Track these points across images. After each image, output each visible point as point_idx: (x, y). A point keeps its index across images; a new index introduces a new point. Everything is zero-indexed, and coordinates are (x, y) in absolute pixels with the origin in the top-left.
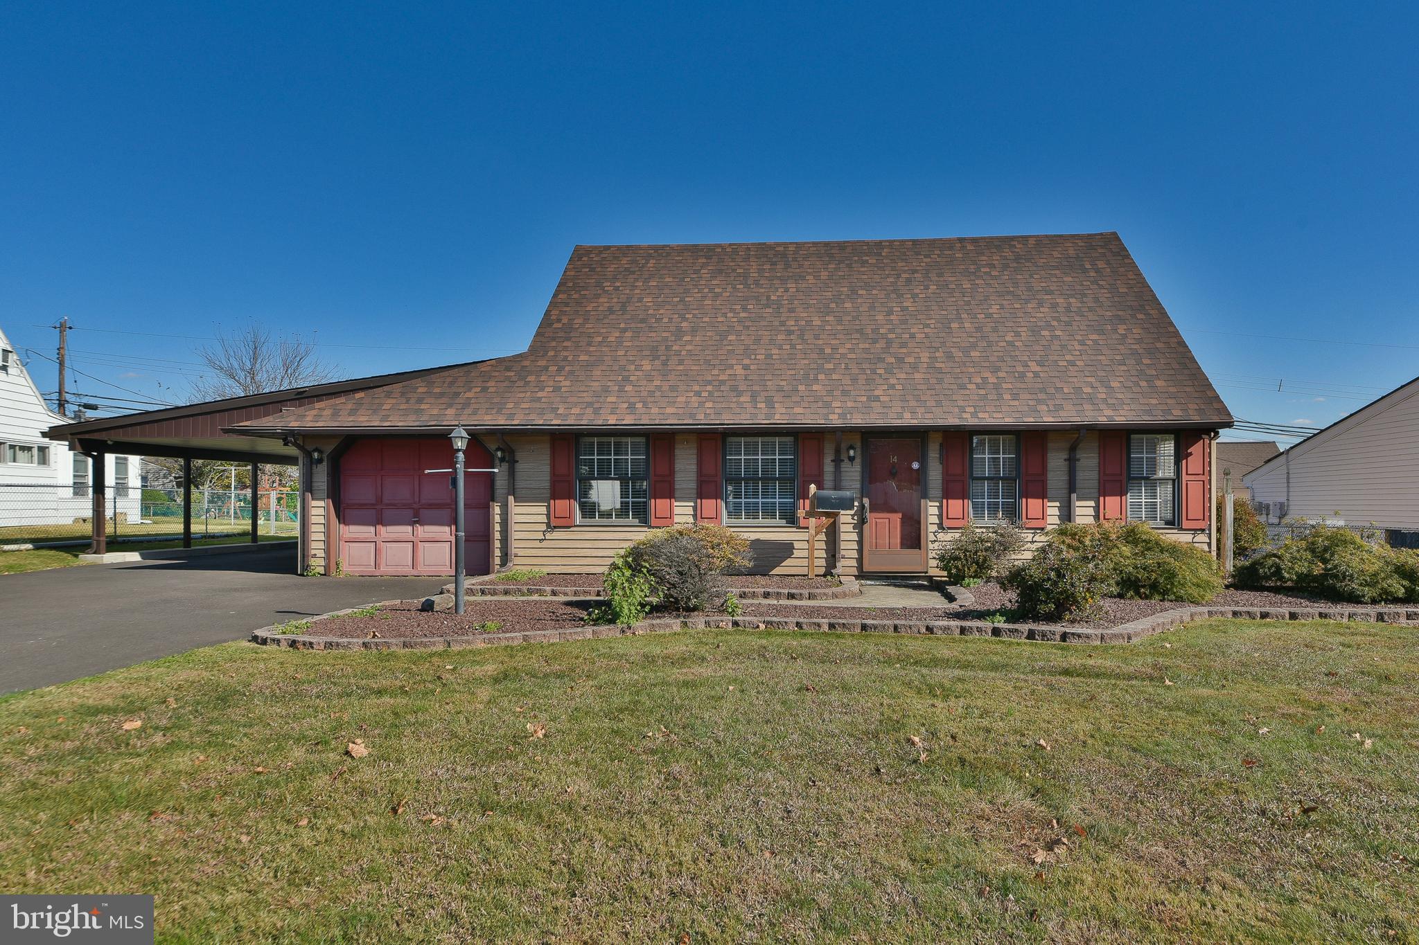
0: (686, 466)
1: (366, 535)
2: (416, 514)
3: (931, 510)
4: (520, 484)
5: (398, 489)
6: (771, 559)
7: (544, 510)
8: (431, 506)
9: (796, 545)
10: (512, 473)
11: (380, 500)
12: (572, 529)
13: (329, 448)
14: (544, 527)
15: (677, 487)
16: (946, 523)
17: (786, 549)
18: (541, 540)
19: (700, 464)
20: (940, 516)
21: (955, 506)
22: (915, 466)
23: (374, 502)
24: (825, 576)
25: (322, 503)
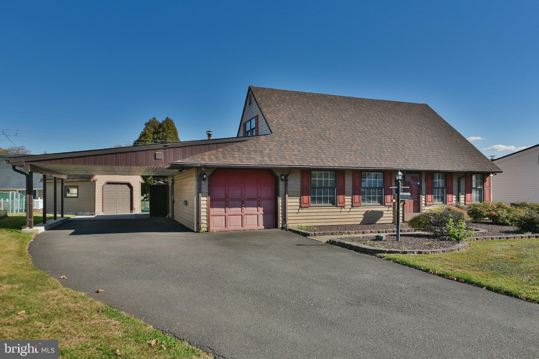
0: (349, 183)
1: (221, 213)
2: (243, 203)
3: (423, 198)
4: (289, 189)
5: (235, 192)
6: (376, 218)
7: (298, 201)
8: (249, 199)
9: (384, 212)
10: (286, 185)
11: (226, 197)
12: (309, 208)
13: (209, 173)
14: (298, 208)
15: (346, 191)
16: (427, 203)
17: (380, 214)
18: (297, 213)
19: (353, 182)
20: (425, 201)
21: (430, 197)
22: (419, 183)
23: (224, 198)
24: (392, 223)
25: (205, 199)
